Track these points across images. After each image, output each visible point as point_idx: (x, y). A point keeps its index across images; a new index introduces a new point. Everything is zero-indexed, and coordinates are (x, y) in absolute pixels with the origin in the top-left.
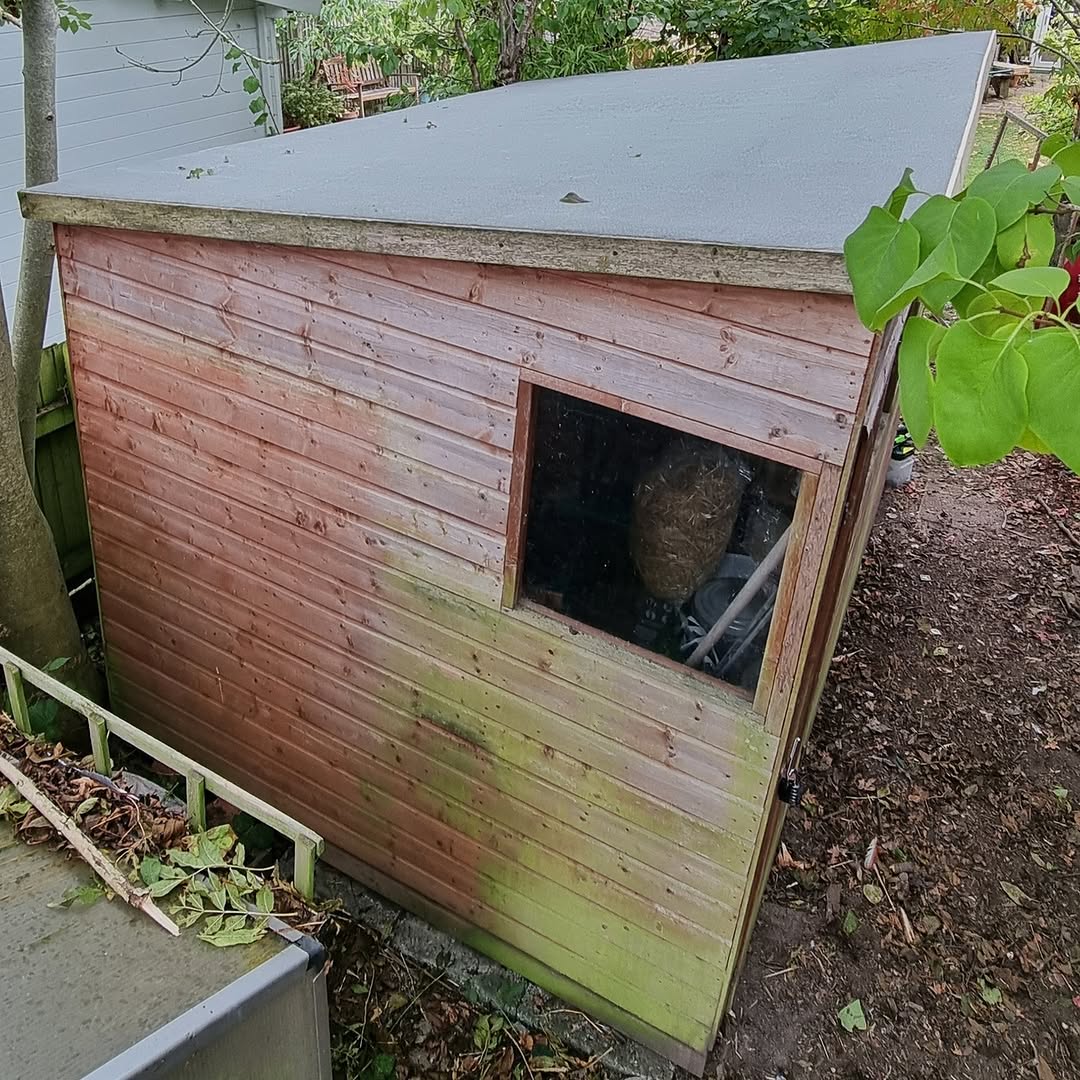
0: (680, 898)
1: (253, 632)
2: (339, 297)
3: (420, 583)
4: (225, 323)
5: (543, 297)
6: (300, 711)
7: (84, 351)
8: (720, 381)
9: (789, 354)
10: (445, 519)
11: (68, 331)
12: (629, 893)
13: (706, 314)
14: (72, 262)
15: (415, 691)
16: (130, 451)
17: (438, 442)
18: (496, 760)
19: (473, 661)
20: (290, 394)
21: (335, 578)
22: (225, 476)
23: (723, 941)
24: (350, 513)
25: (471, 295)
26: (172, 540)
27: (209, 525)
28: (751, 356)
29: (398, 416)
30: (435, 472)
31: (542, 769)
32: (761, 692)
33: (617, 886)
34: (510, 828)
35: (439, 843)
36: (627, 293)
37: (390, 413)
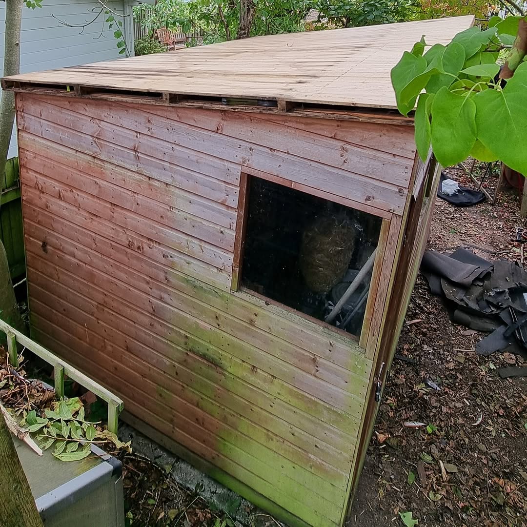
0: (322, 450)
1: (105, 305)
2: (153, 130)
3: (190, 278)
4: (96, 144)
5: (253, 130)
6: (127, 347)
7: (27, 158)
8: (340, 172)
9: (375, 158)
10: (203, 244)
11: (19, 148)
12: (296, 448)
13: (334, 138)
14: (23, 114)
15: (186, 336)
16: (47, 209)
17: (199, 204)
18: (227, 373)
19: (216, 320)
20: (127, 180)
21: (147, 275)
22: (93, 222)
23: (344, 475)
24: (156, 242)
25: (218, 129)
26: (66, 256)
27: (85, 248)
28: (356, 159)
29: (180, 191)
30: (199, 220)
31: (251, 379)
32: (363, 336)
33: (289, 444)
34: (234, 411)
35: (197, 419)
36: (294, 128)
37: (177, 189)
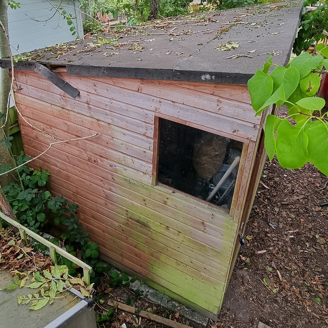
0: (209, 271)
1: (77, 193)
2: (98, 91)
3: (127, 178)
4: (63, 99)
5: (160, 90)
6: (93, 216)
7: (21, 109)
8: (217, 115)
9: (238, 107)
10: (134, 159)
11: (16, 103)
12: (193, 269)
13: (212, 94)
14: (16, 82)
15: (127, 210)
16: (37, 139)
17: (130, 136)
18: (152, 230)
19: (144, 202)
20: (84, 121)
21: (101, 177)
22: (66, 147)
23: (222, 283)
24: (105, 158)
25: (138, 90)
26: (52, 166)
27: (62, 161)
28: (227, 107)
29: (118, 127)
30: (130, 145)
31: (166, 233)
32: (232, 209)
33: (189, 267)
34: (157, 250)
35: (136, 255)
36: (187, 88)
37: (115, 127)
